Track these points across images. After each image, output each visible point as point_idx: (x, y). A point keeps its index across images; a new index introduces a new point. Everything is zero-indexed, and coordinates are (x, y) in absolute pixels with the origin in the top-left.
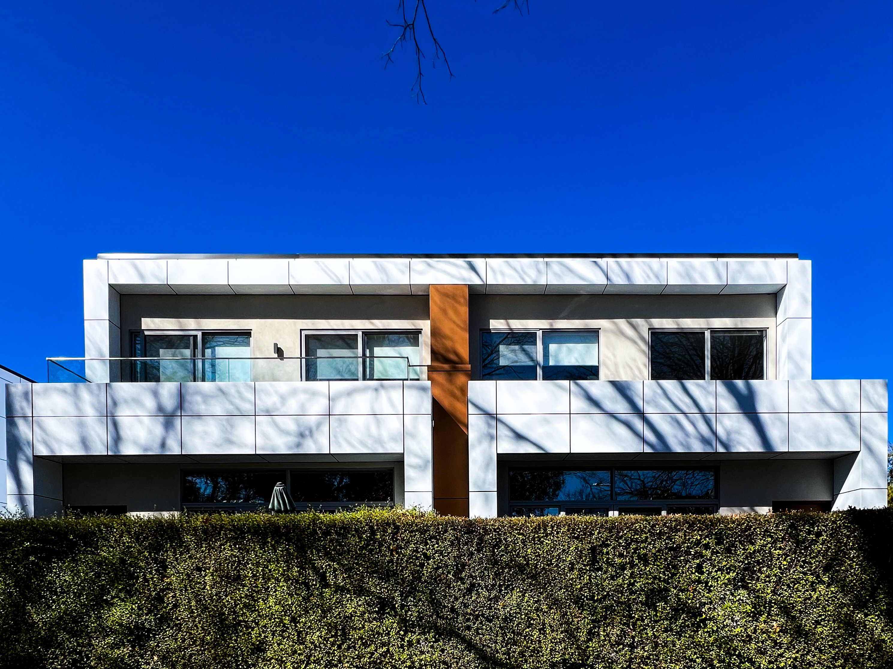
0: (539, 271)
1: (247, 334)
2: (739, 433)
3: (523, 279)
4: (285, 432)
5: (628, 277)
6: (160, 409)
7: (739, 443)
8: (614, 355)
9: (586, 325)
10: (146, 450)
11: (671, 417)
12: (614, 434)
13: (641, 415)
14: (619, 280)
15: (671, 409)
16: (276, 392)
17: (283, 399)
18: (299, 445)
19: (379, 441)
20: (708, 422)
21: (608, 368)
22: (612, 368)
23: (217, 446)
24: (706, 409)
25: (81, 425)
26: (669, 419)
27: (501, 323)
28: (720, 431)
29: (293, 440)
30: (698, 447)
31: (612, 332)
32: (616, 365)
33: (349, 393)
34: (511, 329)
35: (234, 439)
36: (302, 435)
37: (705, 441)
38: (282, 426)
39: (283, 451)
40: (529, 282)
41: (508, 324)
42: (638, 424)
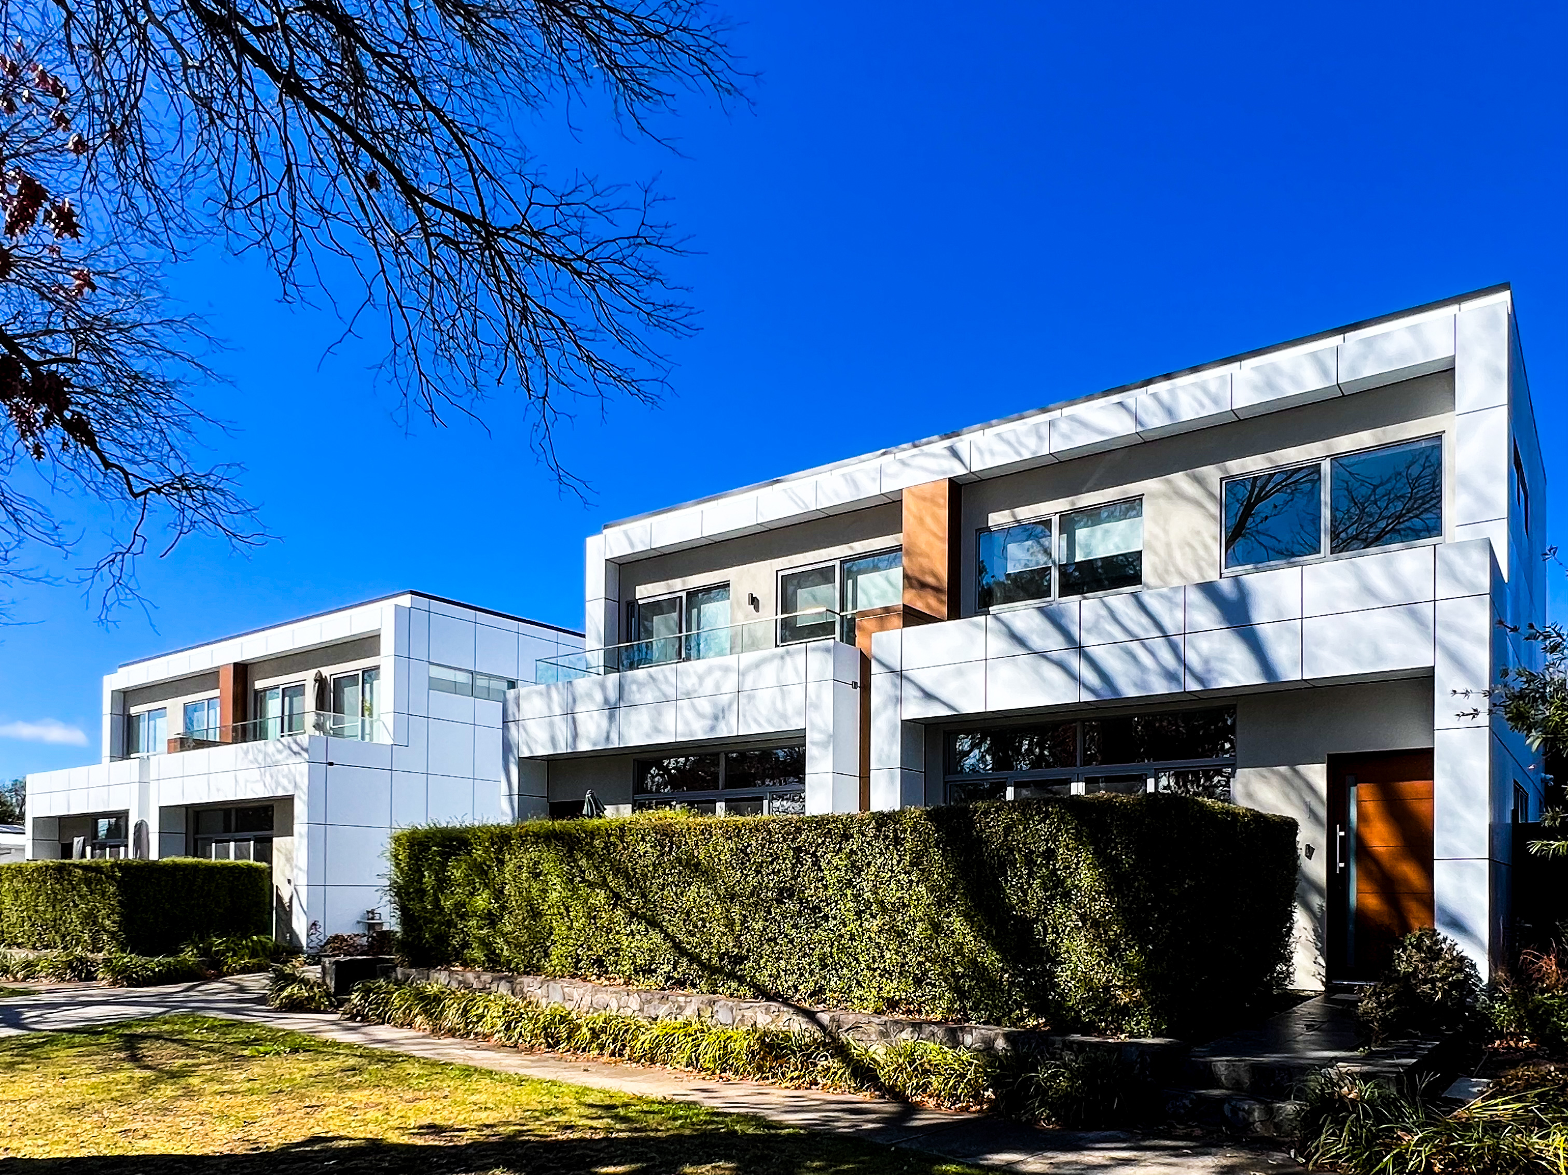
0: (1040, 438)
1: (725, 586)
2: (1223, 660)
3: (1019, 453)
4: (701, 715)
5: (1170, 412)
6: (606, 701)
7: (1223, 674)
8: (1166, 532)
9: (1125, 492)
10: (595, 745)
11: (1121, 648)
12: (1043, 679)
13: (1079, 649)
14: (1156, 421)
15: (1120, 636)
16: (695, 672)
17: (701, 679)
18: (713, 728)
19: (784, 717)
20: (1174, 647)
21: (1156, 553)
22: (1162, 551)
23: (648, 736)
24: (1171, 629)
25: (551, 725)
26: (1119, 651)
27: (1005, 516)
28: (1192, 658)
29: (708, 723)
30: (1160, 687)
31: (1165, 495)
32: (1168, 545)
33: (758, 665)
34: (1018, 521)
35: (661, 727)
36: (716, 718)
37: (1171, 676)
38: (700, 708)
39: (701, 736)
40: (1027, 455)
41: (1014, 516)
42: (1075, 662)
